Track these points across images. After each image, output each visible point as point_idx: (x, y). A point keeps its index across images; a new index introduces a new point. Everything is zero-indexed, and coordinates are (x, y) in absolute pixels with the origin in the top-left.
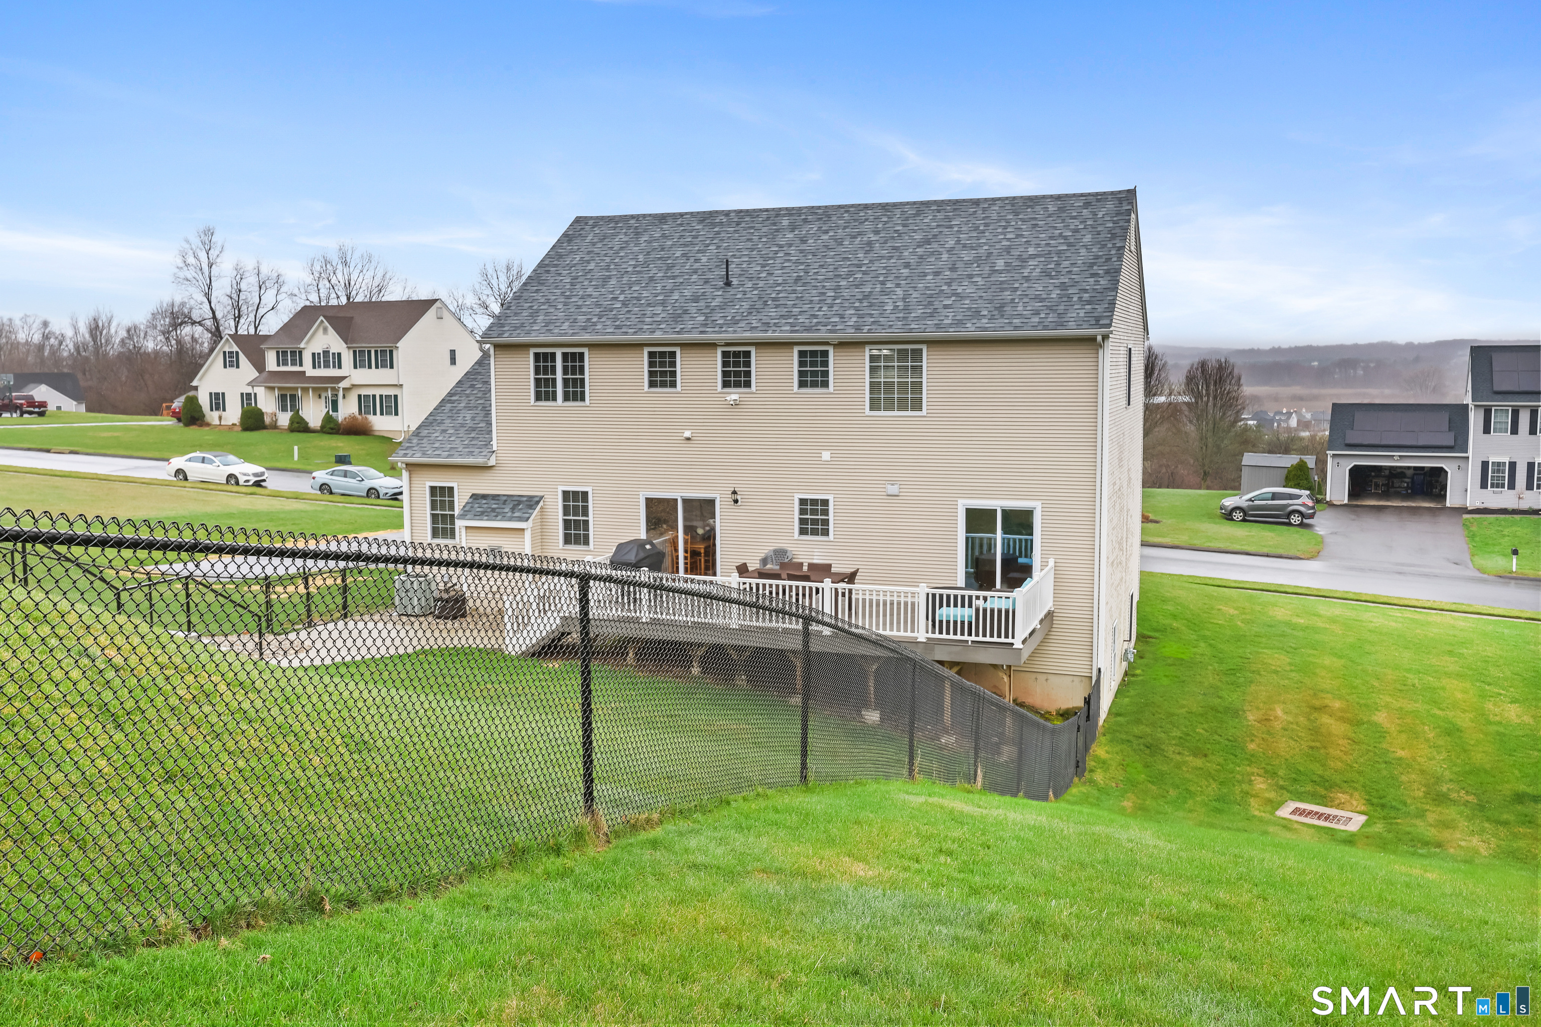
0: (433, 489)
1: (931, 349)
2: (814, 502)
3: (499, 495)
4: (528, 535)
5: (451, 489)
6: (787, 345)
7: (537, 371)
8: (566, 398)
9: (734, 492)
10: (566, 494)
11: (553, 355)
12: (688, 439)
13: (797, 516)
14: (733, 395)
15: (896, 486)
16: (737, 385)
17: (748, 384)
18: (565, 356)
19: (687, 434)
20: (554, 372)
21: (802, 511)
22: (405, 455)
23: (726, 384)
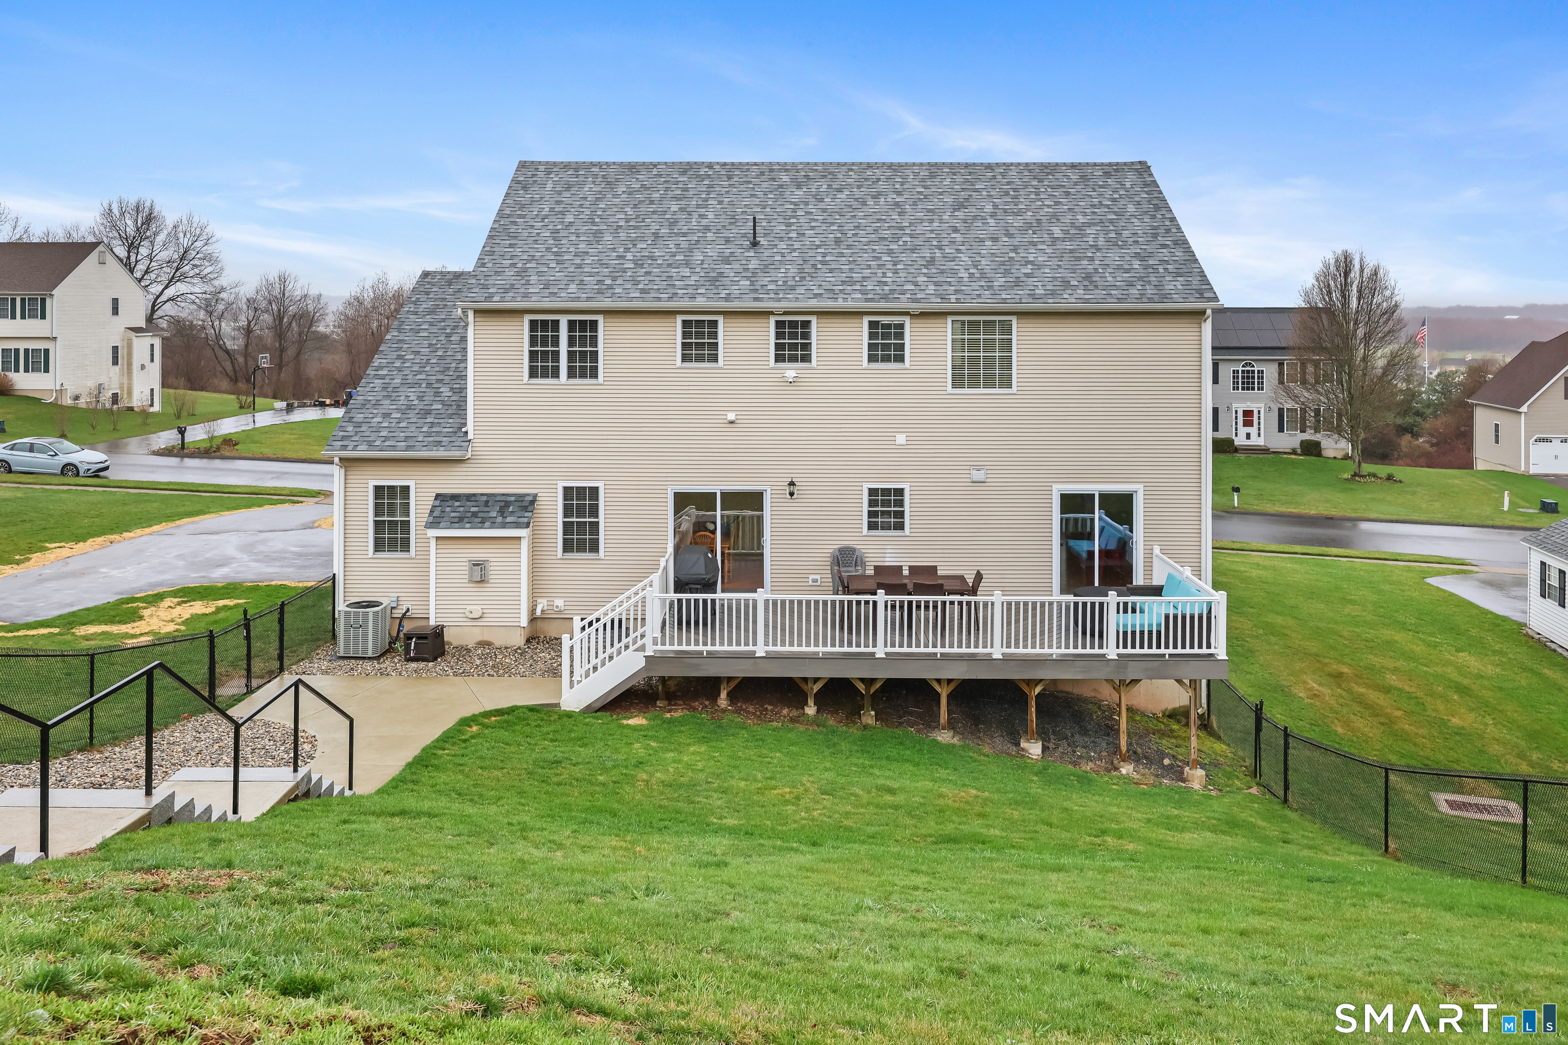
0: (378, 490)
1: (1020, 321)
2: (886, 492)
3: (474, 495)
4: (524, 544)
5: (406, 490)
6: (858, 314)
7: (533, 341)
8: (571, 374)
9: (792, 484)
10: (567, 491)
11: (556, 323)
12: (732, 422)
13: (866, 508)
14: (791, 371)
15: (982, 472)
16: (793, 359)
17: (806, 358)
18: (572, 325)
19: (731, 416)
20: (556, 341)
21: (872, 503)
22: (344, 448)
23: (779, 358)
